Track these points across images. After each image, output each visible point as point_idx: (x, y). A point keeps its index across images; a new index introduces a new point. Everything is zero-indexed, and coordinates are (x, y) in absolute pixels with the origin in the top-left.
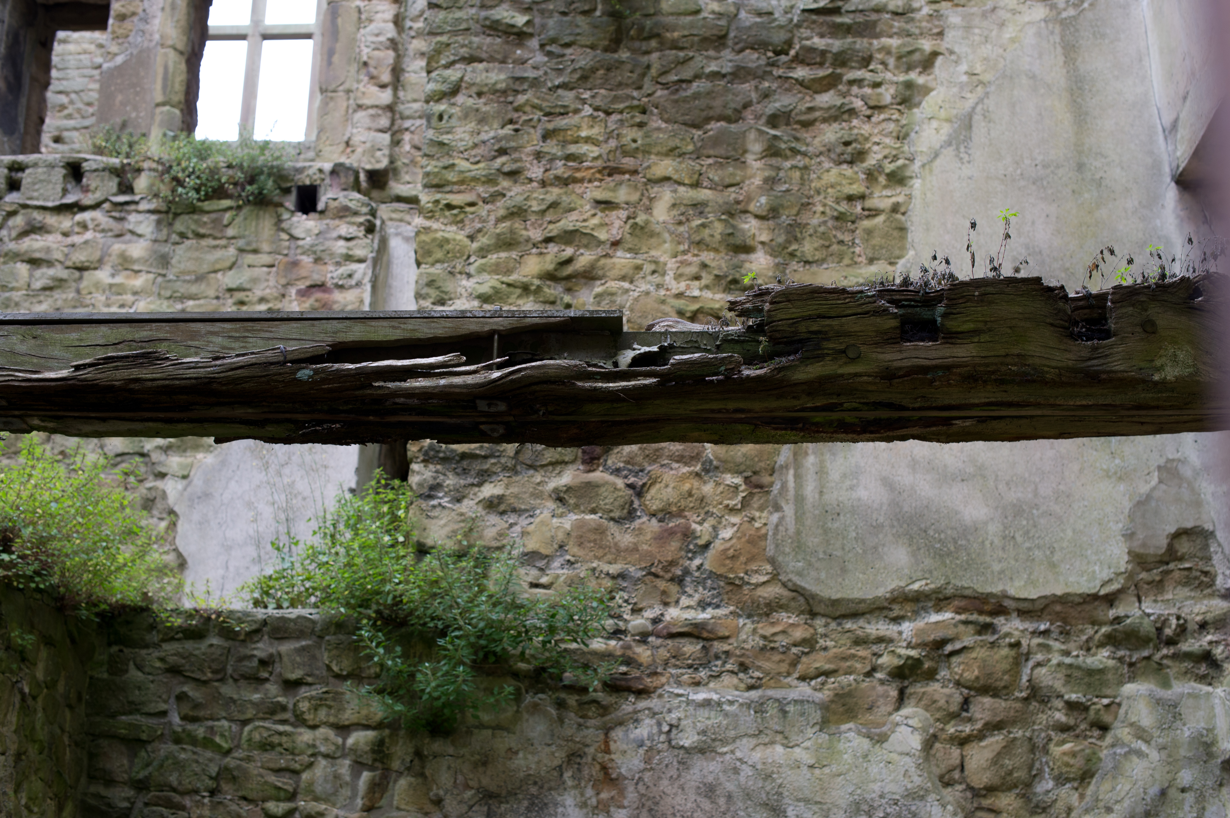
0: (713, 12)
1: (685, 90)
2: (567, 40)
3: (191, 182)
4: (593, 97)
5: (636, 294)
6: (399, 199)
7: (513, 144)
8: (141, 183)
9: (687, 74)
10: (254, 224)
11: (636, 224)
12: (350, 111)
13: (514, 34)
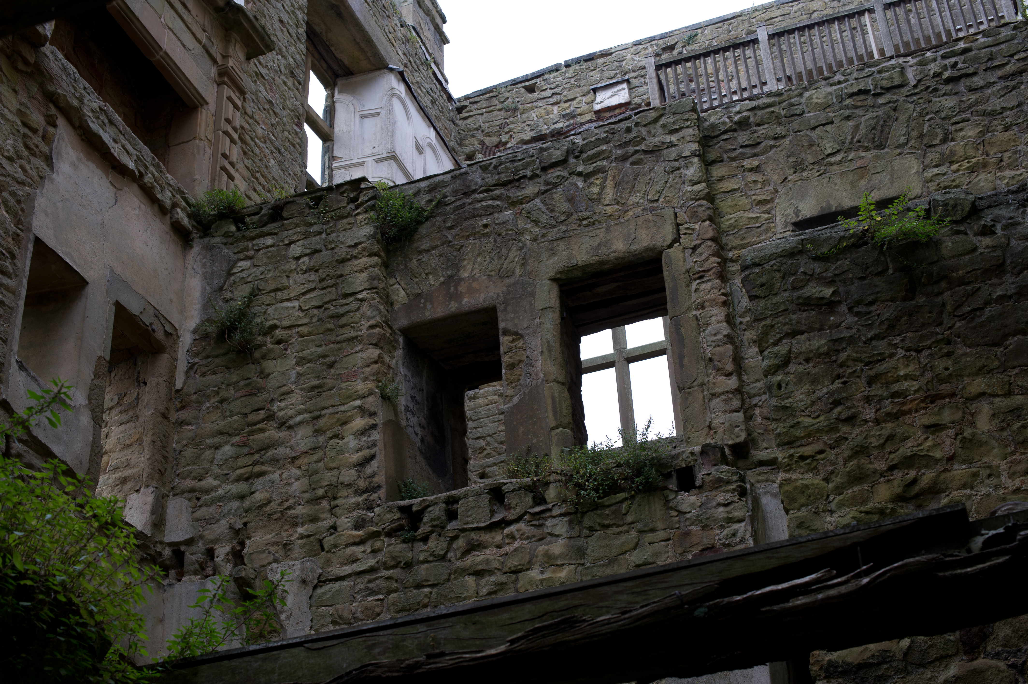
0: (988, 247)
1: (980, 317)
2: (870, 299)
3: (590, 485)
4: (903, 341)
5: (979, 498)
6: (762, 463)
7: (844, 395)
8: (551, 493)
9: (978, 302)
10: (647, 508)
11: (964, 438)
12: (707, 401)
13: (825, 305)
